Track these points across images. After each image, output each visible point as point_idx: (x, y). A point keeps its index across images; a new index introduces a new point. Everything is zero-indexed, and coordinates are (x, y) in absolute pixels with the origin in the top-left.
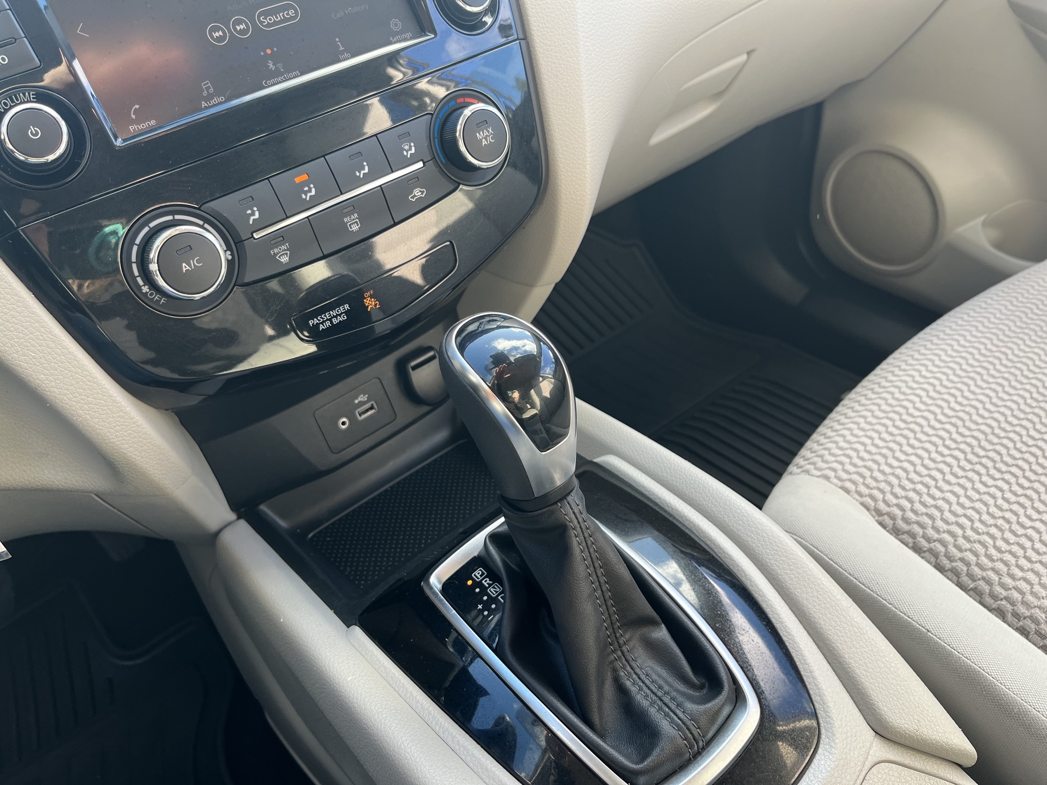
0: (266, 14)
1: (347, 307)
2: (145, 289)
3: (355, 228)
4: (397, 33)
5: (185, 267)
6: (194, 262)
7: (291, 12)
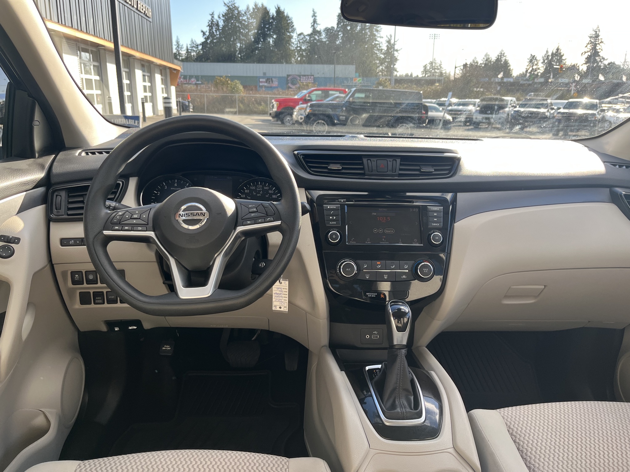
0: (387, 230)
1: (376, 294)
2: (338, 271)
3: (386, 278)
4: (415, 242)
5: (347, 269)
6: (349, 269)
7: (393, 231)
